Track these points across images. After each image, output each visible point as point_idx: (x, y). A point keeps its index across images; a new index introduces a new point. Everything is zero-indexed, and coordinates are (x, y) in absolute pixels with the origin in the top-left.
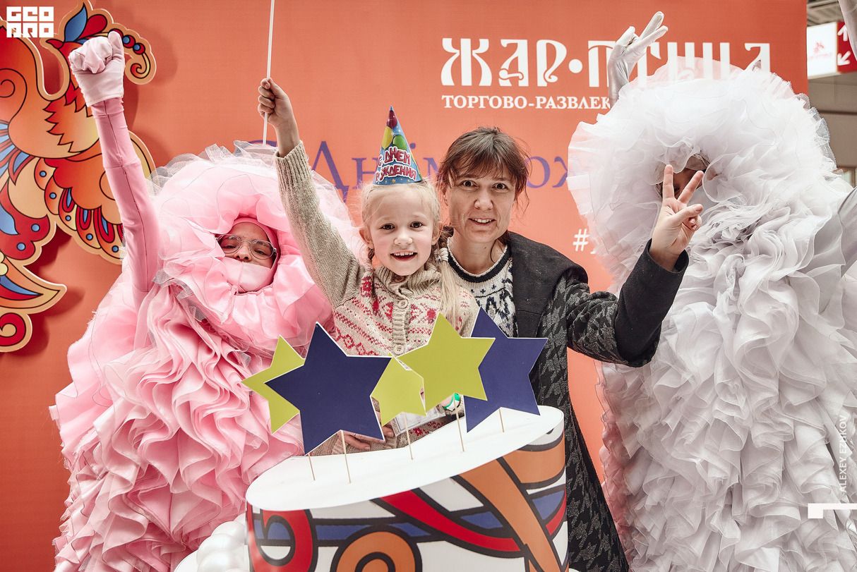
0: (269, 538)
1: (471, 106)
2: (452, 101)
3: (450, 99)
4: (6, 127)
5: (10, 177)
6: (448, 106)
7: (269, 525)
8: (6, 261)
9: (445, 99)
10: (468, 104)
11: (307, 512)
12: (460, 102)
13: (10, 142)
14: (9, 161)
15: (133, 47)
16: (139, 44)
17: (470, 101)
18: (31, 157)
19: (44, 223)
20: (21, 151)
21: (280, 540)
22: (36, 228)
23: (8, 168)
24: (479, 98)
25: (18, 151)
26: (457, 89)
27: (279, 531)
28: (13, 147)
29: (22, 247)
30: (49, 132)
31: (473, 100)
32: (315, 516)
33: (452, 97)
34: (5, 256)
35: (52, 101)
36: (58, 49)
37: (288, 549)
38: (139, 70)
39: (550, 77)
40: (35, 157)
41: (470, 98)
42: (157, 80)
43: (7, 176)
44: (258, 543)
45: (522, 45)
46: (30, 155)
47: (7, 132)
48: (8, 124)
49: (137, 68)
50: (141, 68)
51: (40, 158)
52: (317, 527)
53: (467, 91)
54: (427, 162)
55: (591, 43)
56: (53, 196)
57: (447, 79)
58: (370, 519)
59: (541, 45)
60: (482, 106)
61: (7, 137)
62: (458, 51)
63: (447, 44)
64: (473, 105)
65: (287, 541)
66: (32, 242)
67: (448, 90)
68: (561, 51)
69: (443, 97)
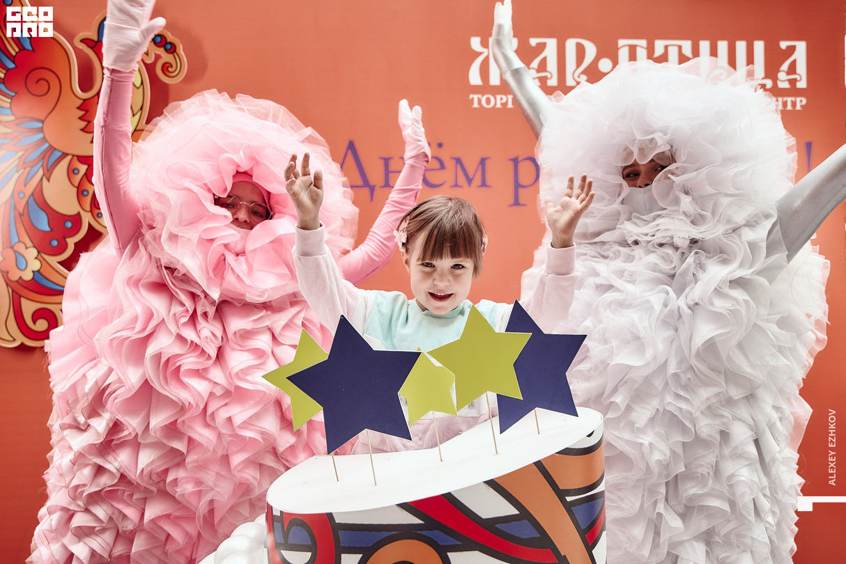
0: (289, 542)
1: (499, 106)
2: (479, 101)
3: (479, 98)
4: (40, 125)
5: (44, 174)
6: (476, 105)
7: (289, 529)
8: (39, 257)
9: (473, 98)
10: (496, 104)
11: (330, 516)
12: (488, 101)
13: (44, 140)
14: (43, 158)
15: (164, 47)
16: (171, 43)
17: (498, 101)
18: (64, 155)
19: (77, 220)
20: (55, 149)
21: (301, 545)
22: (69, 225)
23: (42, 166)
24: (507, 98)
25: (52, 149)
26: (486, 88)
27: (299, 535)
28: (47, 145)
29: (55, 243)
30: (82, 130)
31: (502, 99)
32: (338, 520)
33: (480, 96)
34: (39, 252)
35: (85, 100)
36: (92, 48)
37: (309, 555)
38: (170, 69)
39: (579, 77)
40: (67, 154)
41: (498, 97)
42: (189, 79)
43: (41, 173)
44: (278, 546)
45: (552, 44)
46: (63, 153)
47: (41, 130)
48: (43, 122)
49: (168, 67)
50: (172, 66)
51: (73, 156)
52: (339, 532)
53: (495, 91)
54: (454, 162)
55: (621, 42)
56: (85, 193)
57: (475, 78)
58: (396, 525)
59: (571, 44)
60: (510, 105)
61: (41, 135)
62: (485, 51)
63: (475, 43)
64: (502, 104)
65: (308, 546)
66: (65, 238)
67: (476, 89)
68: (591, 50)
69: (471, 96)
